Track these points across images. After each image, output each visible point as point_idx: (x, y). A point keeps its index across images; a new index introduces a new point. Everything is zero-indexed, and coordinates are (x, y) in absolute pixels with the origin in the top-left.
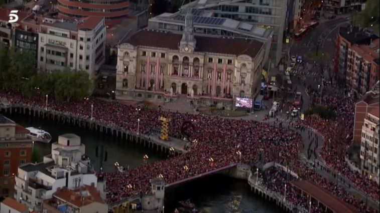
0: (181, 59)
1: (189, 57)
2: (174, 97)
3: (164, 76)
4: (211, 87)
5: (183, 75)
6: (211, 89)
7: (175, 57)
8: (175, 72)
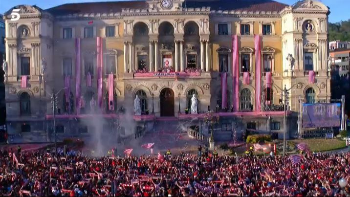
0: (153, 30)
1: (172, 21)
2: (146, 123)
3: (116, 80)
4: (228, 92)
5: (160, 71)
6: (228, 96)
7: (141, 28)
8: (142, 66)
